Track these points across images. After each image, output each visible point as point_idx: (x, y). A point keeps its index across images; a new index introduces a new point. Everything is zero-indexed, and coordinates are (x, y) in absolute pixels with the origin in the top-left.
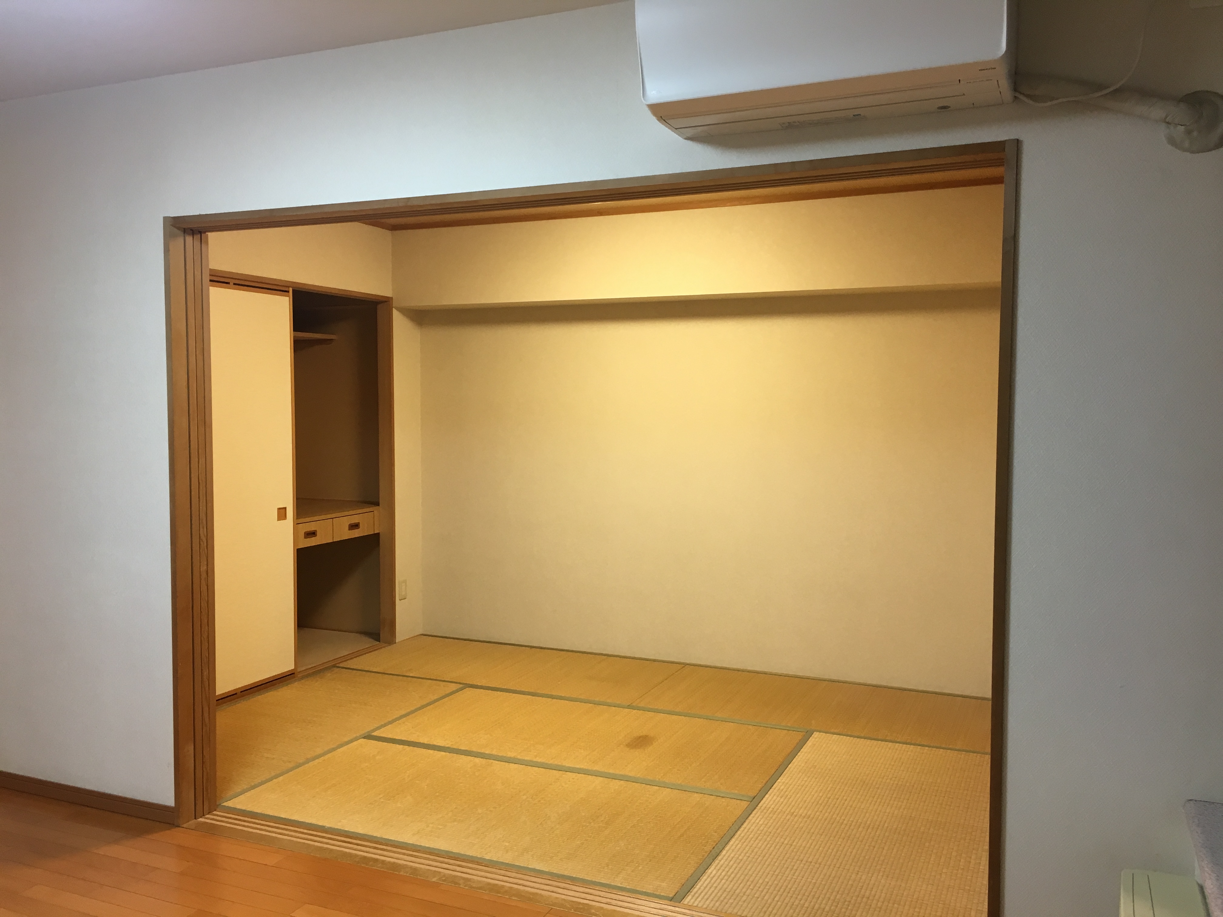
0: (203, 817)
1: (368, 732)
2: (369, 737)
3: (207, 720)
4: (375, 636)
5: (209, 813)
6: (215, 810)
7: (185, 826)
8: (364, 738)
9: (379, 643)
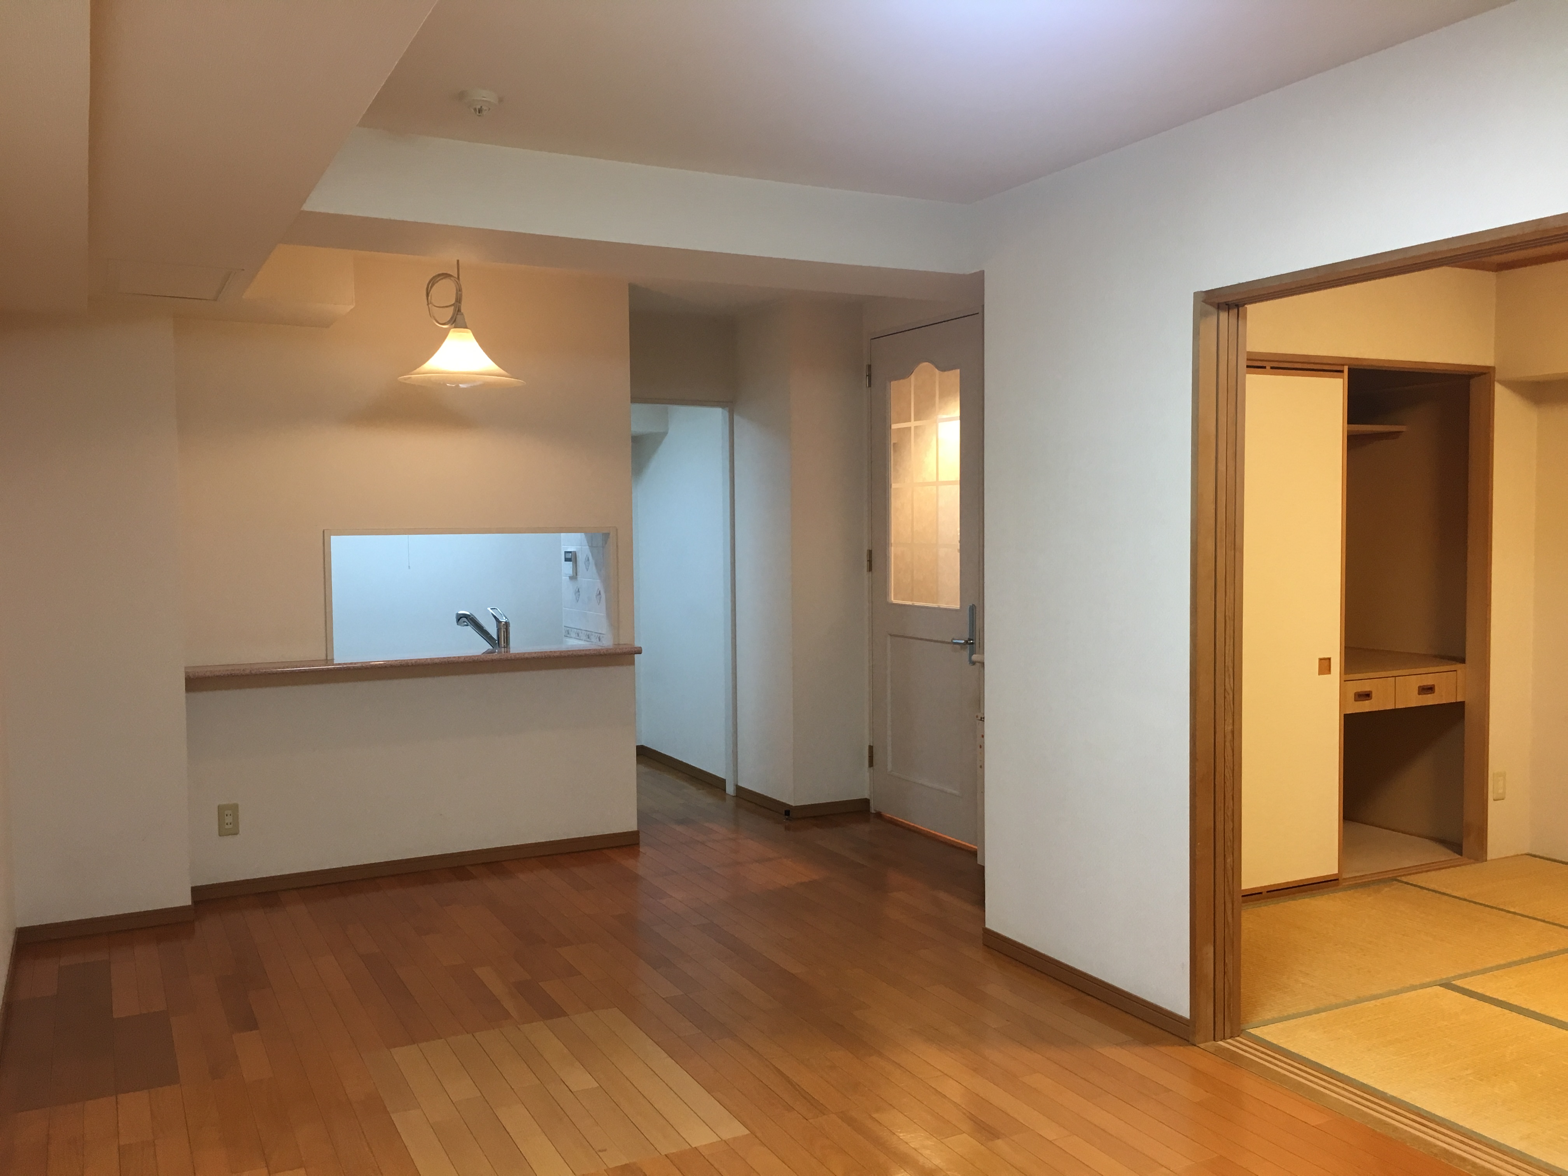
0: (1223, 1040)
1: (1447, 978)
2: (1448, 985)
3: (1230, 919)
4: (1456, 847)
5: (1231, 1037)
6: (1238, 1036)
7: (1202, 1045)
8: (1441, 985)
9: (1459, 856)
